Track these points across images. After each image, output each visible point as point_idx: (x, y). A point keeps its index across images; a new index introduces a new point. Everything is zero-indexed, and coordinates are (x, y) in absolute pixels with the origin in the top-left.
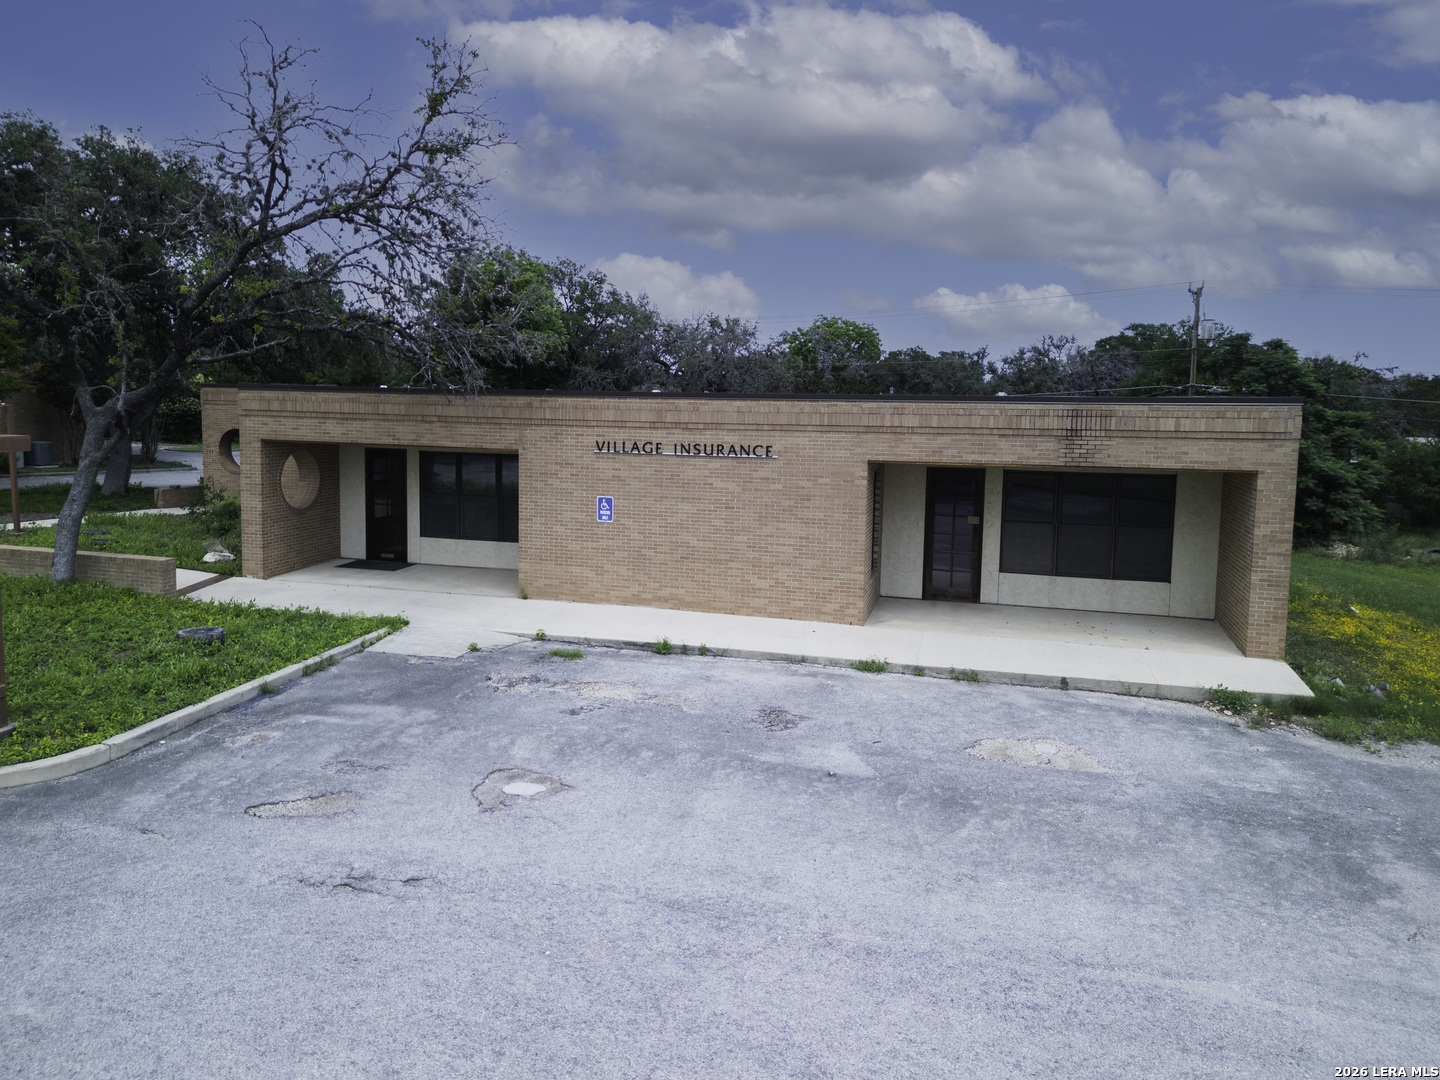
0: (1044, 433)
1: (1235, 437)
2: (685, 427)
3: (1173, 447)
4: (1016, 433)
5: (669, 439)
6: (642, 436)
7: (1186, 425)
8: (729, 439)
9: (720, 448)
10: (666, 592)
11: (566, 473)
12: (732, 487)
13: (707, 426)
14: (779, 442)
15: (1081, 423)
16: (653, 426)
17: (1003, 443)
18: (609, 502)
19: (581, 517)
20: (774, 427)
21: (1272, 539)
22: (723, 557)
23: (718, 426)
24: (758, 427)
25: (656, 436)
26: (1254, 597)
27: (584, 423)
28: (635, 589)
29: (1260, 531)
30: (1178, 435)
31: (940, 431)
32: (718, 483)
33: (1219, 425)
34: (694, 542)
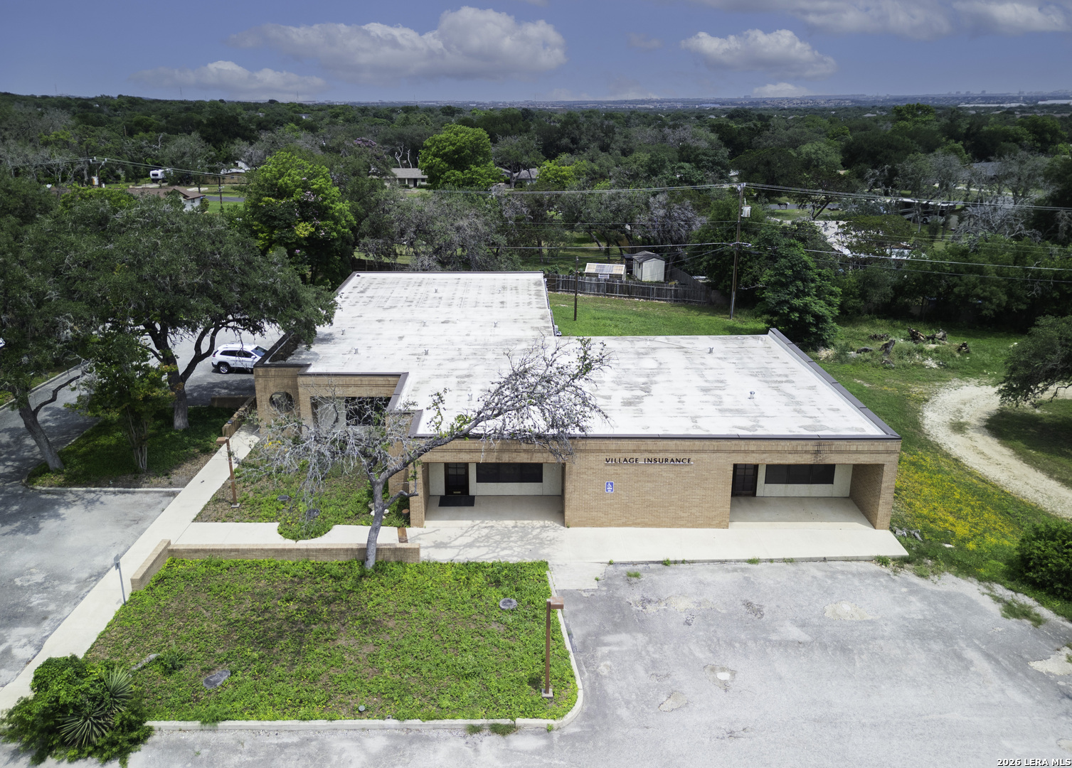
0: (806, 452)
1: (878, 452)
2: (650, 451)
3: (855, 456)
4: (796, 452)
5: (641, 457)
6: (628, 456)
7: (860, 448)
8: (670, 456)
9: (666, 460)
10: (638, 521)
11: (590, 472)
12: (672, 476)
13: (660, 451)
14: (693, 457)
15: (821, 448)
16: (634, 451)
17: (790, 456)
18: (612, 484)
19: (597, 491)
20: (692, 451)
21: (888, 488)
22: (667, 504)
23: (666, 451)
24: (685, 451)
25: (635, 456)
26: (880, 508)
27: (600, 451)
28: (624, 520)
29: (884, 485)
30: (857, 452)
31: (764, 452)
32: (665, 474)
33: (872, 448)
34: (652, 499)
